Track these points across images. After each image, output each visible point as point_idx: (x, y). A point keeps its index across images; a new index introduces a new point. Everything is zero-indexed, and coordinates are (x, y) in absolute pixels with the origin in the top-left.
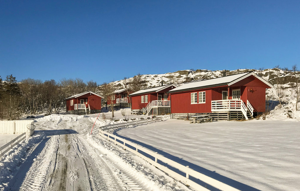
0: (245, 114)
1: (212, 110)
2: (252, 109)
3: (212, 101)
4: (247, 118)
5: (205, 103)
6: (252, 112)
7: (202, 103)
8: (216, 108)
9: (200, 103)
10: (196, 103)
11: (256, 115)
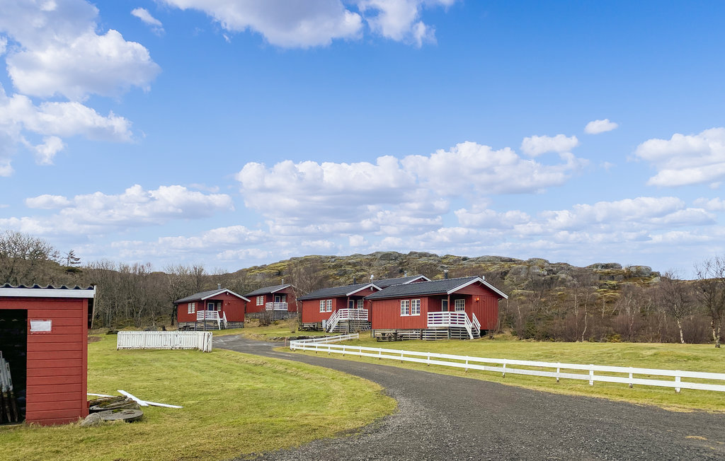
0: (470, 331)
1: (428, 325)
2: (479, 325)
3: (428, 313)
4: (472, 337)
5: (419, 315)
6: (479, 329)
7: (416, 315)
8: (433, 322)
9: (412, 315)
10: (408, 315)
11: (483, 333)
